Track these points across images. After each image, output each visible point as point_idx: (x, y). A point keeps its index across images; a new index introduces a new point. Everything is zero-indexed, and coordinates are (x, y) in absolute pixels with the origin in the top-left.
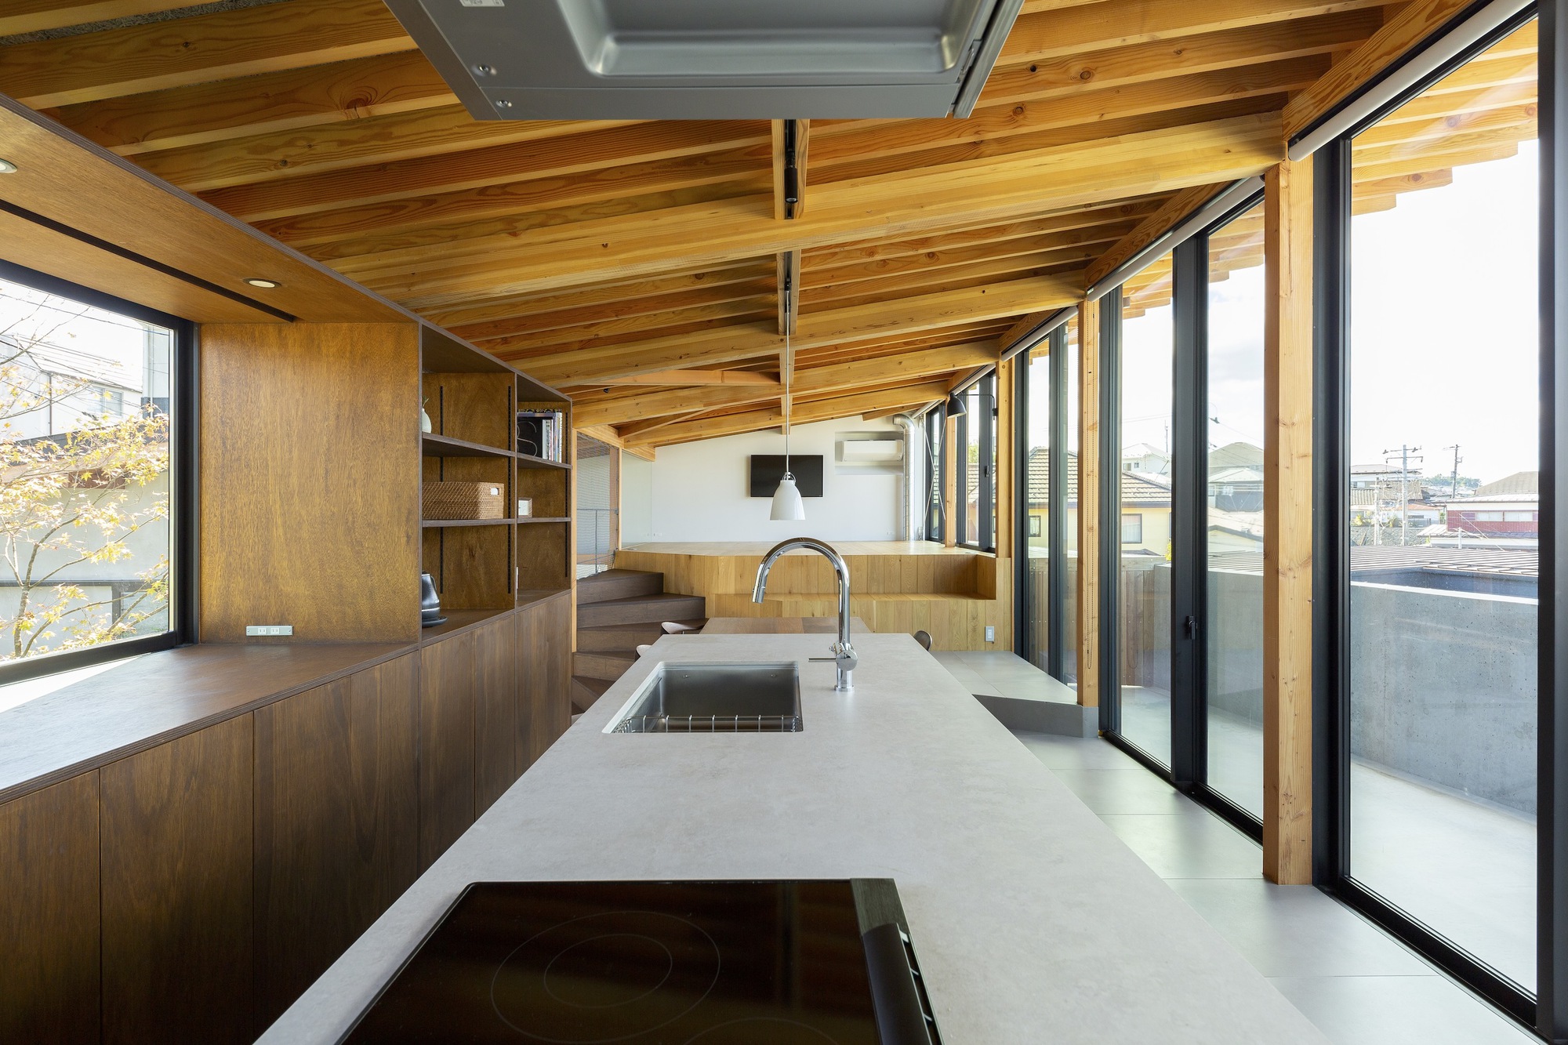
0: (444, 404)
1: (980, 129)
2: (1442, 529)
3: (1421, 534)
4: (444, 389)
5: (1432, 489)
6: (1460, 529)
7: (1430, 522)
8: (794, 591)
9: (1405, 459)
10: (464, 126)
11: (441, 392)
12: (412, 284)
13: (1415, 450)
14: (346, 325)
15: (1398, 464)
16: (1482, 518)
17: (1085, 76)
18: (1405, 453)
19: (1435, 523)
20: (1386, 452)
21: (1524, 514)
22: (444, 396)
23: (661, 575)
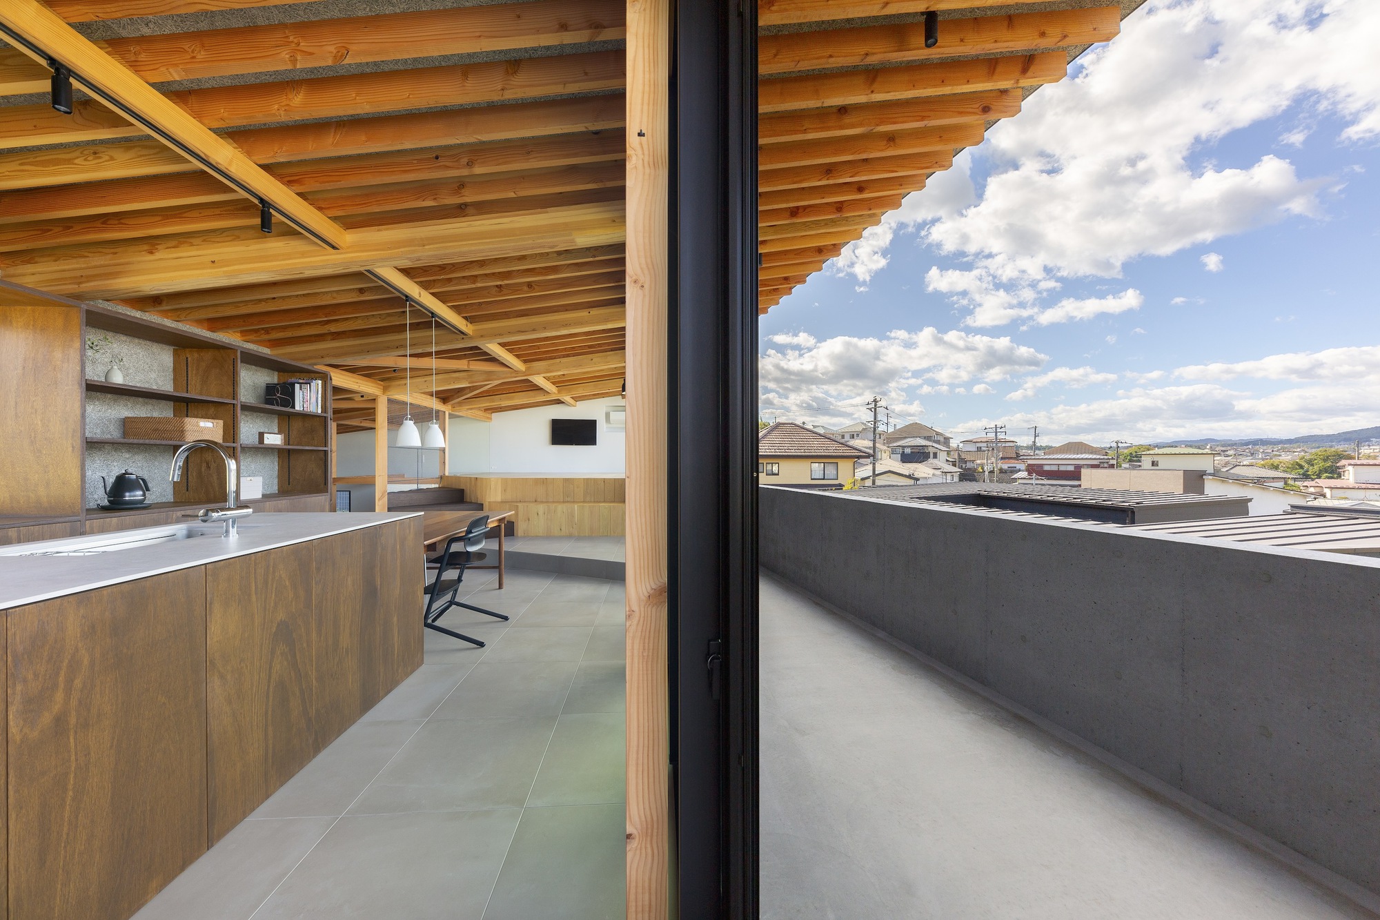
0: (189, 369)
1: (436, 197)
2: (1025, 474)
3: (1013, 477)
4: (189, 359)
5: (1022, 452)
6: (1034, 475)
7: (1020, 470)
8: (539, 500)
9: (996, 432)
10: (13, 171)
11: (187, 361)
12: (81, 283)
13: (1001, 428)
14: (30, 307)
15: (992, 436)
16: (1046, 468)
17: (470, 164)
18: (996, 430)
19: (1023, 471)
20: (986, 429)
21: (1069, 466)
22: (189, 363)
23: (462, 491)
